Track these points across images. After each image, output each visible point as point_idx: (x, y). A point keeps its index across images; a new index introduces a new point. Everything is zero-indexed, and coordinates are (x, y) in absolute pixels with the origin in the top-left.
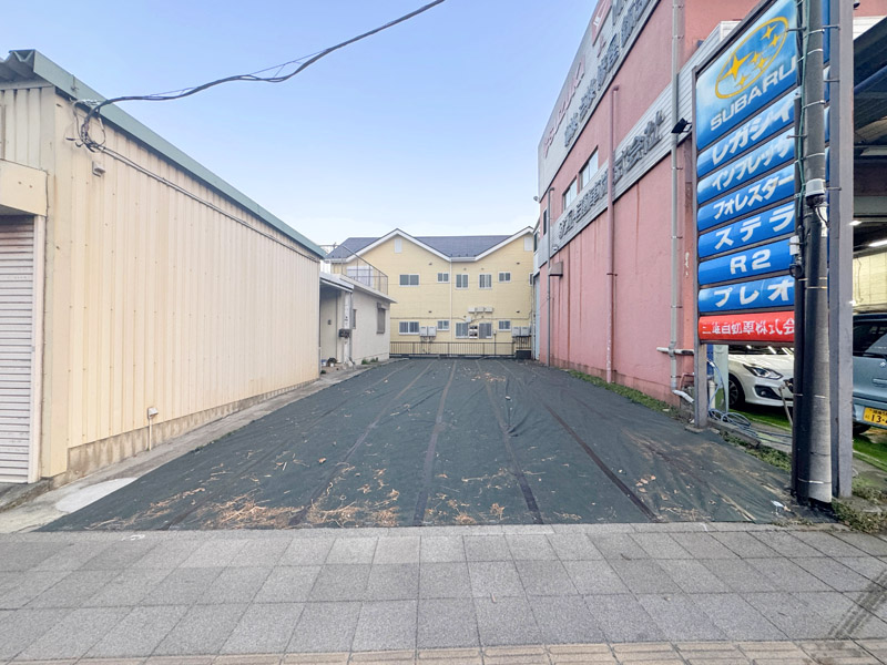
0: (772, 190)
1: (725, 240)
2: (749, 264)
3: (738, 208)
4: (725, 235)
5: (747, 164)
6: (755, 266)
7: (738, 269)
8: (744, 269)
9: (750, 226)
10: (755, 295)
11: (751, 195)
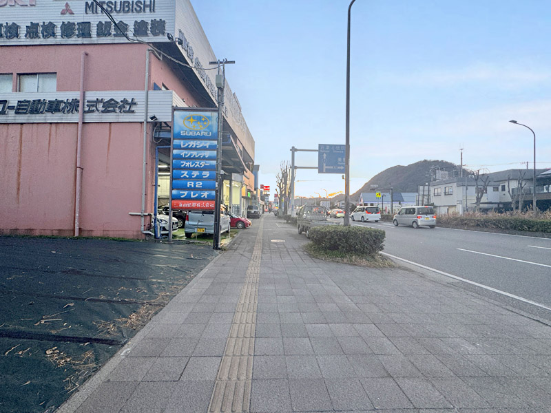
0: (203, 165)
1: (185, 175)
2: (195, 185)
3: (191, 166)
4: (185, 173)
5: (195, 153)
6: (197, 186)
7: (190, 186)
8: (193, 186)
9: (195, 173)
10: (197, 195)
11: (196, 164)
